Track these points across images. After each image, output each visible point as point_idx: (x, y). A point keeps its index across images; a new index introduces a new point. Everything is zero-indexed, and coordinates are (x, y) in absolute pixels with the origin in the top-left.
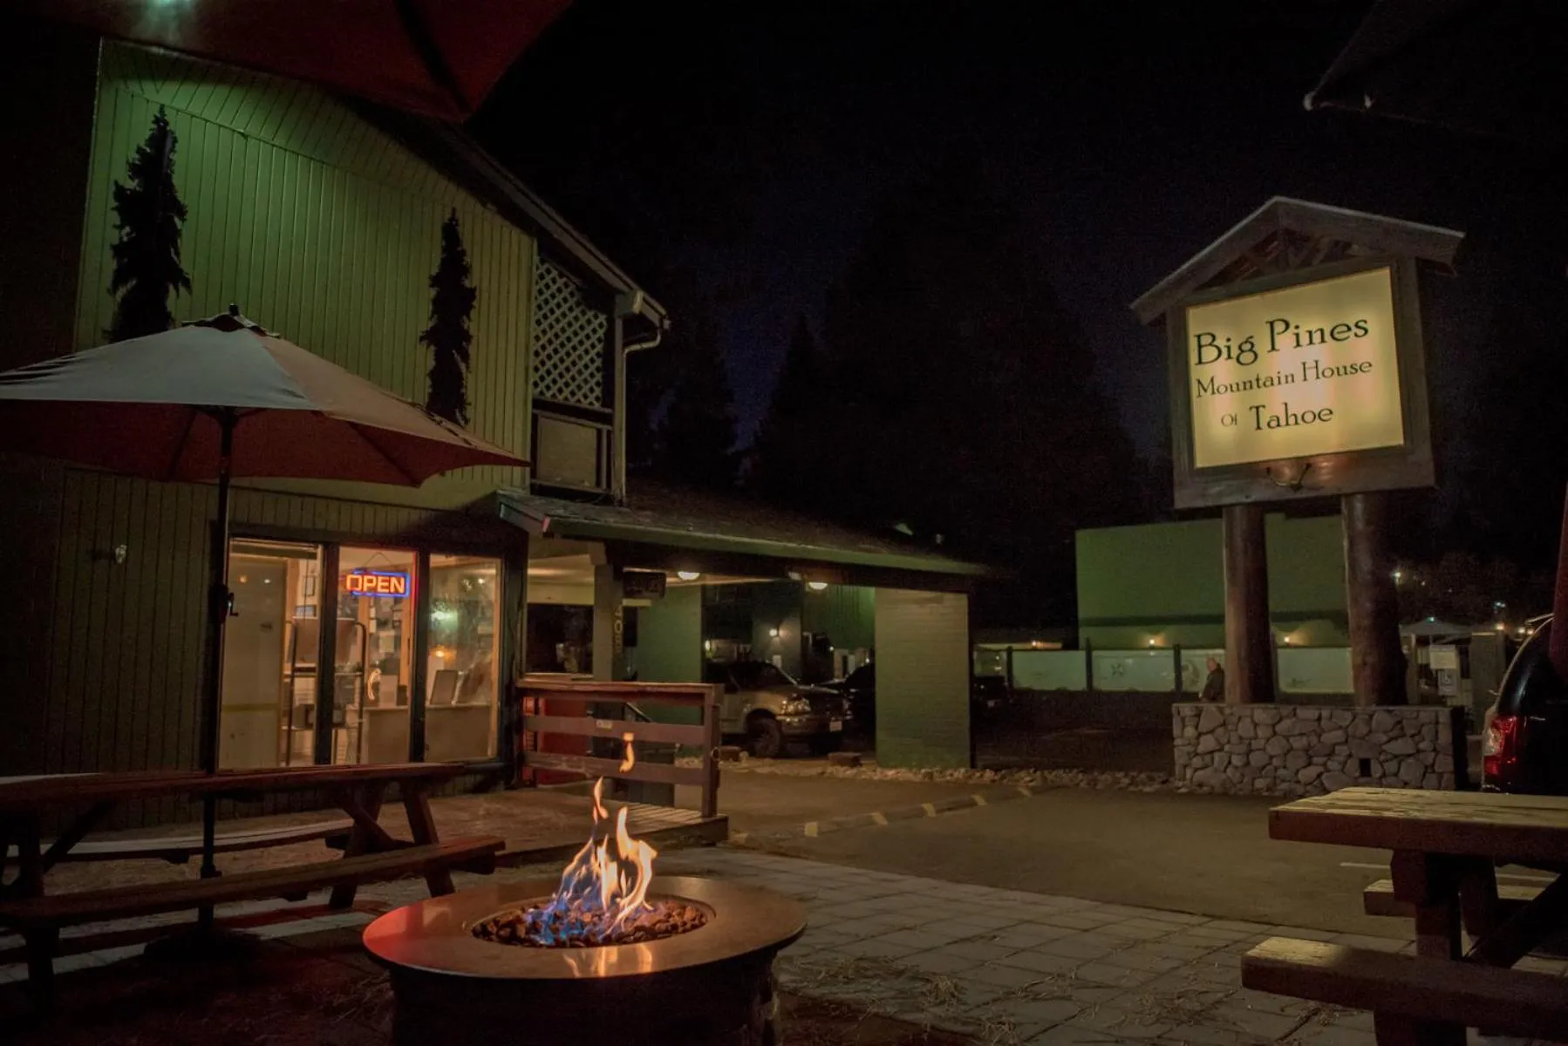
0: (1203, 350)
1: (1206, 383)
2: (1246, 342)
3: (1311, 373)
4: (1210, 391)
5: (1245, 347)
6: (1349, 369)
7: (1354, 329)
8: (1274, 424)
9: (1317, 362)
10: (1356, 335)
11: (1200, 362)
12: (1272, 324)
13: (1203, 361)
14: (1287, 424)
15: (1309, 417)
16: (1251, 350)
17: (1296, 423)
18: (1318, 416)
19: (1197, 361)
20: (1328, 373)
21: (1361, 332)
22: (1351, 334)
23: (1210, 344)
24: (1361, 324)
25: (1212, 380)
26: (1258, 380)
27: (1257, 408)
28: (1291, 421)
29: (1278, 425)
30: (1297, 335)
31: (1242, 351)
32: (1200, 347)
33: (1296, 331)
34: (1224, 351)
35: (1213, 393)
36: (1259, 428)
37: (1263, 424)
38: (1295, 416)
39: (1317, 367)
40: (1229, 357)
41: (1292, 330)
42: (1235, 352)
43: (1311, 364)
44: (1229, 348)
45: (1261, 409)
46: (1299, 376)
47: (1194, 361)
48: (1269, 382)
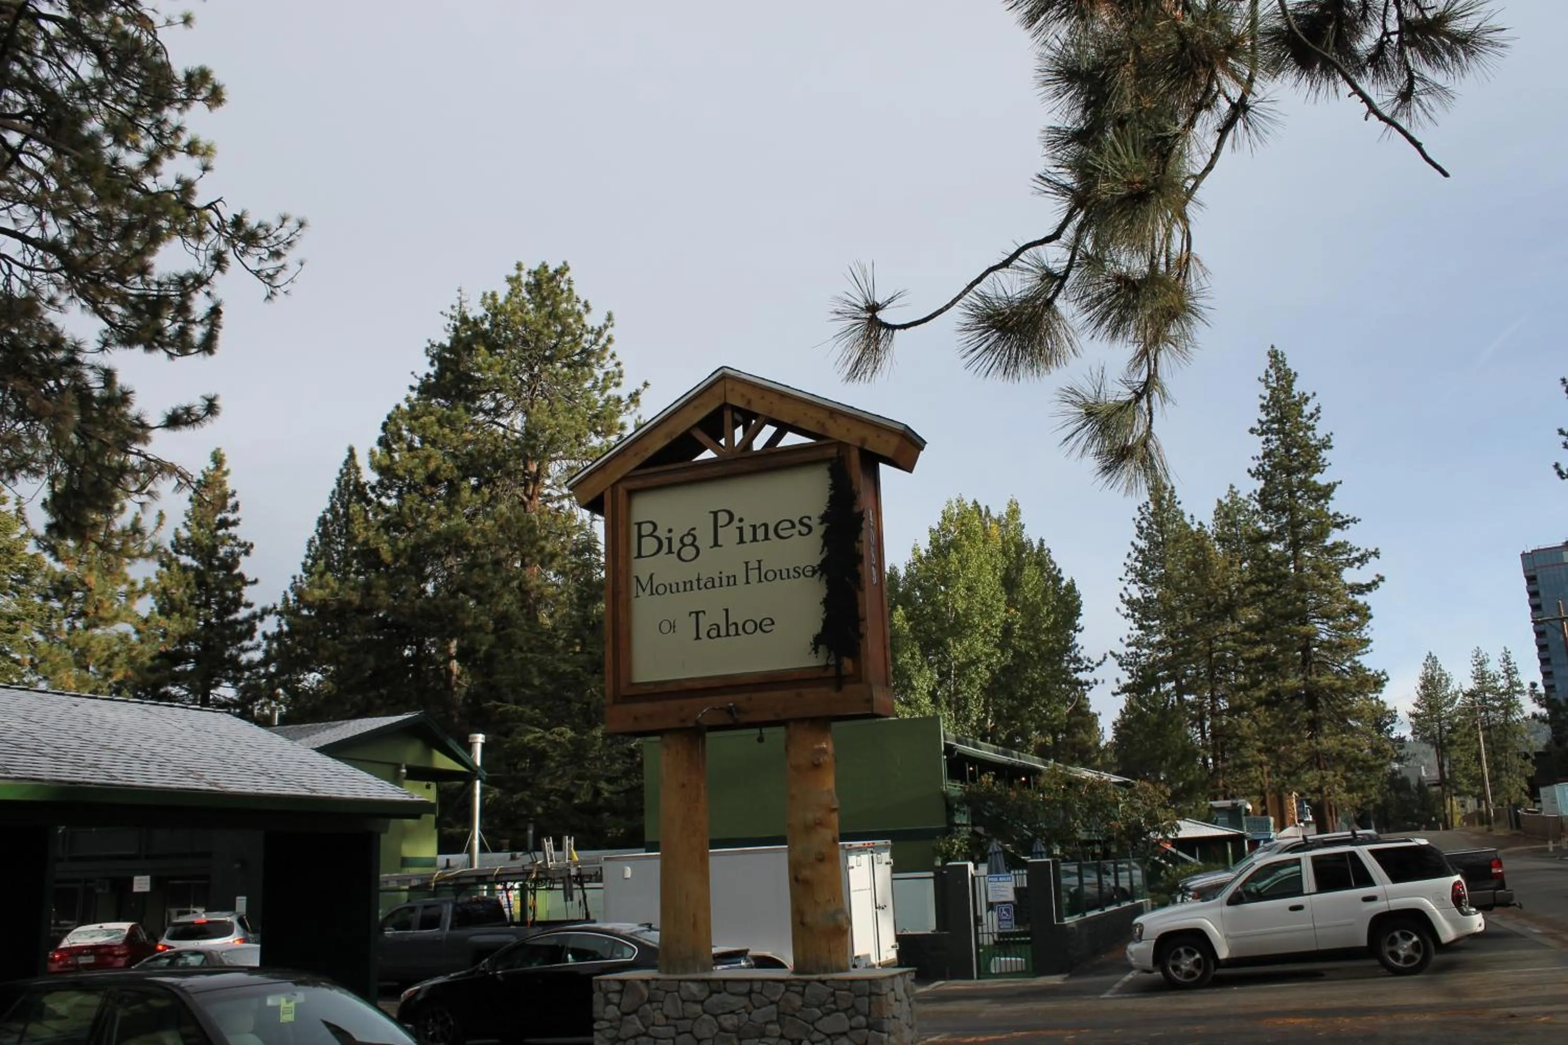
0: (643, 540)
1: (644, 580)
2: (688, 534)
3: (754, 574)
4: (648, 590)
5: (688, 540)
6: (792, 573)
7: (799, 527)
8: (713, 633)
9: (759, 562)
10: (800, 534)
11: (639, 556)
12: (715, 514)
13: (643, 554)
14: (728, 635)
15: (750, 627)
16: (693, 544)
17: (737, 634)
18: (759, 626)
19: (636, 555)
20: (771, 575)
21: (804, 530)
22: (795, 531)
23: (651, 535)
24: (806, 521)
25: (651, 577)
26: (698, 580)
27: (697, 613)
28: (732, 630)
29: (719, 636)
30: (741, 529)
31: (684, 545)
32: (640, 537)
33: (740, 525)
34: (665, 543)
35: (652, 594)
36: (698, 638)
37: (703, 634)
38: (736, 624)
39: (759, 568)
40: (670, 551)
41: (736, 523)
42: (676, 546)
43: (753, 565)
44: (670, 540)
45: (701, 615)
46: (741, 579)
47: (635, 554)
48: (712, 583)
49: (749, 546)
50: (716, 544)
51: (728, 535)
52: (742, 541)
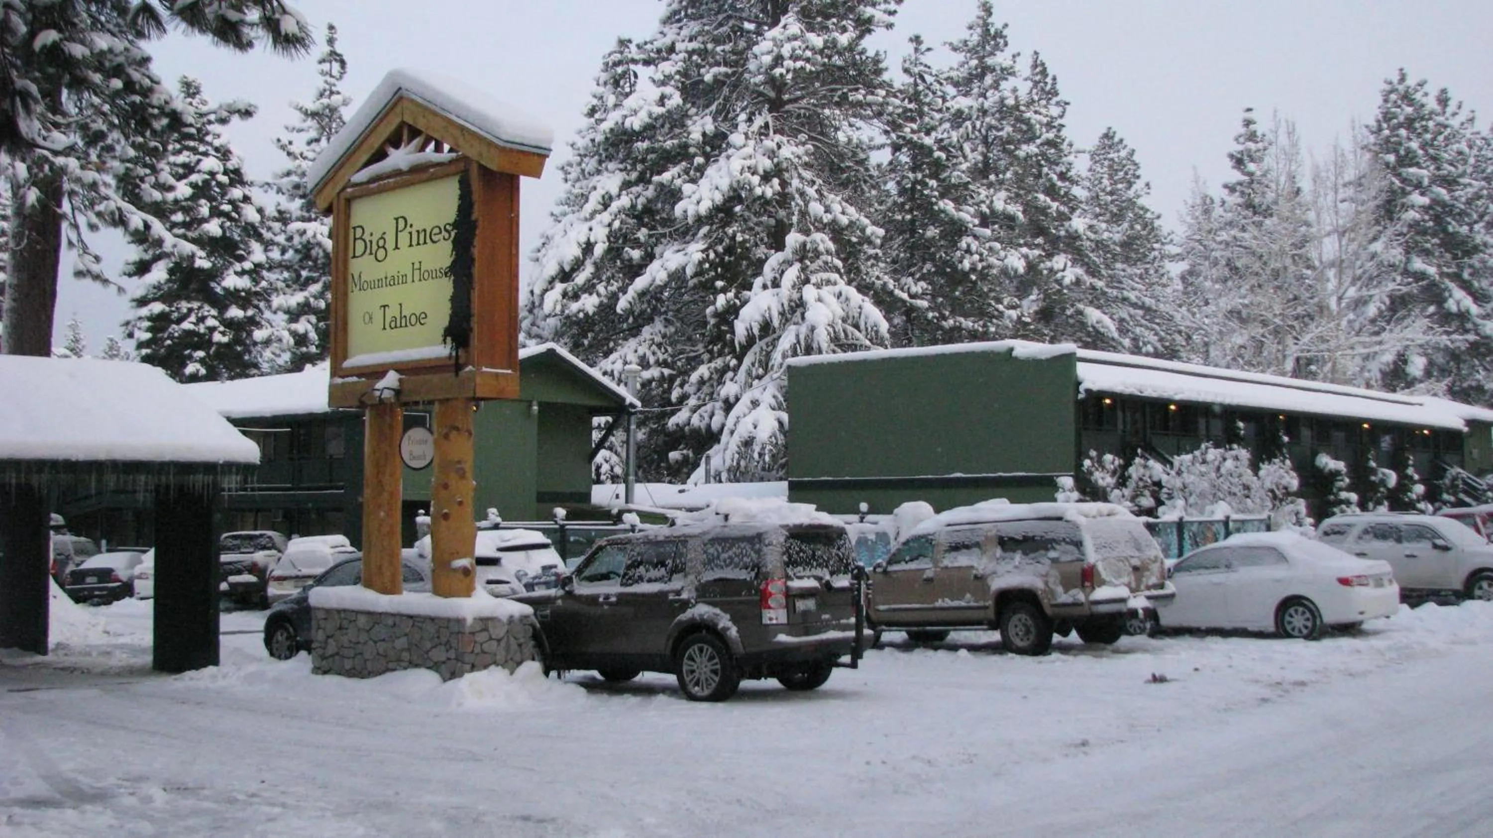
0: (356, 242)
1: (356, 277)
2: (381, 238)
3: (417, 273)
4: (358, 286)
5: (381, 243)
6: (438, 273)
7: (444, 233)
8: (393, 325)
9: (420, 263)
10: (444, 238)
11: (354, 257)
12: (397, 219)
13: (356, 253)
14: (401, 326)
15: (413, 320)
16: (384, 247)
17: (406, 325)
18: (418, 319)
20: (426, 275)
21: (446, 235)
22: (440, 236)
23: (361, 238)
24: (447, 226)
25: (360, 275)
26: (386, 278)
27: (384, 306)
28: (404, 322)
29: (396, 326)
30: (411, 233)
31: (379, 247)
32: (355, 239)
33: (410, 230)
34: (369, 245)
35: (360, 289)
36: (384, 328)
37: (387, 326)
38: (406, 317)
39: (420, 269)
40: (371, 253)
41: (408, 229)
42: (375, 247)
43: (417, 266)
44: (371, 242)
45: (386, 308)
46: (409, 279)
47: (351, 254)
48: (393, 281)
49: (415, 249)
50: (397, 248)
51: (404, 238)
52: (411, 245)
